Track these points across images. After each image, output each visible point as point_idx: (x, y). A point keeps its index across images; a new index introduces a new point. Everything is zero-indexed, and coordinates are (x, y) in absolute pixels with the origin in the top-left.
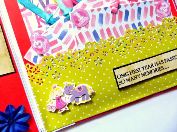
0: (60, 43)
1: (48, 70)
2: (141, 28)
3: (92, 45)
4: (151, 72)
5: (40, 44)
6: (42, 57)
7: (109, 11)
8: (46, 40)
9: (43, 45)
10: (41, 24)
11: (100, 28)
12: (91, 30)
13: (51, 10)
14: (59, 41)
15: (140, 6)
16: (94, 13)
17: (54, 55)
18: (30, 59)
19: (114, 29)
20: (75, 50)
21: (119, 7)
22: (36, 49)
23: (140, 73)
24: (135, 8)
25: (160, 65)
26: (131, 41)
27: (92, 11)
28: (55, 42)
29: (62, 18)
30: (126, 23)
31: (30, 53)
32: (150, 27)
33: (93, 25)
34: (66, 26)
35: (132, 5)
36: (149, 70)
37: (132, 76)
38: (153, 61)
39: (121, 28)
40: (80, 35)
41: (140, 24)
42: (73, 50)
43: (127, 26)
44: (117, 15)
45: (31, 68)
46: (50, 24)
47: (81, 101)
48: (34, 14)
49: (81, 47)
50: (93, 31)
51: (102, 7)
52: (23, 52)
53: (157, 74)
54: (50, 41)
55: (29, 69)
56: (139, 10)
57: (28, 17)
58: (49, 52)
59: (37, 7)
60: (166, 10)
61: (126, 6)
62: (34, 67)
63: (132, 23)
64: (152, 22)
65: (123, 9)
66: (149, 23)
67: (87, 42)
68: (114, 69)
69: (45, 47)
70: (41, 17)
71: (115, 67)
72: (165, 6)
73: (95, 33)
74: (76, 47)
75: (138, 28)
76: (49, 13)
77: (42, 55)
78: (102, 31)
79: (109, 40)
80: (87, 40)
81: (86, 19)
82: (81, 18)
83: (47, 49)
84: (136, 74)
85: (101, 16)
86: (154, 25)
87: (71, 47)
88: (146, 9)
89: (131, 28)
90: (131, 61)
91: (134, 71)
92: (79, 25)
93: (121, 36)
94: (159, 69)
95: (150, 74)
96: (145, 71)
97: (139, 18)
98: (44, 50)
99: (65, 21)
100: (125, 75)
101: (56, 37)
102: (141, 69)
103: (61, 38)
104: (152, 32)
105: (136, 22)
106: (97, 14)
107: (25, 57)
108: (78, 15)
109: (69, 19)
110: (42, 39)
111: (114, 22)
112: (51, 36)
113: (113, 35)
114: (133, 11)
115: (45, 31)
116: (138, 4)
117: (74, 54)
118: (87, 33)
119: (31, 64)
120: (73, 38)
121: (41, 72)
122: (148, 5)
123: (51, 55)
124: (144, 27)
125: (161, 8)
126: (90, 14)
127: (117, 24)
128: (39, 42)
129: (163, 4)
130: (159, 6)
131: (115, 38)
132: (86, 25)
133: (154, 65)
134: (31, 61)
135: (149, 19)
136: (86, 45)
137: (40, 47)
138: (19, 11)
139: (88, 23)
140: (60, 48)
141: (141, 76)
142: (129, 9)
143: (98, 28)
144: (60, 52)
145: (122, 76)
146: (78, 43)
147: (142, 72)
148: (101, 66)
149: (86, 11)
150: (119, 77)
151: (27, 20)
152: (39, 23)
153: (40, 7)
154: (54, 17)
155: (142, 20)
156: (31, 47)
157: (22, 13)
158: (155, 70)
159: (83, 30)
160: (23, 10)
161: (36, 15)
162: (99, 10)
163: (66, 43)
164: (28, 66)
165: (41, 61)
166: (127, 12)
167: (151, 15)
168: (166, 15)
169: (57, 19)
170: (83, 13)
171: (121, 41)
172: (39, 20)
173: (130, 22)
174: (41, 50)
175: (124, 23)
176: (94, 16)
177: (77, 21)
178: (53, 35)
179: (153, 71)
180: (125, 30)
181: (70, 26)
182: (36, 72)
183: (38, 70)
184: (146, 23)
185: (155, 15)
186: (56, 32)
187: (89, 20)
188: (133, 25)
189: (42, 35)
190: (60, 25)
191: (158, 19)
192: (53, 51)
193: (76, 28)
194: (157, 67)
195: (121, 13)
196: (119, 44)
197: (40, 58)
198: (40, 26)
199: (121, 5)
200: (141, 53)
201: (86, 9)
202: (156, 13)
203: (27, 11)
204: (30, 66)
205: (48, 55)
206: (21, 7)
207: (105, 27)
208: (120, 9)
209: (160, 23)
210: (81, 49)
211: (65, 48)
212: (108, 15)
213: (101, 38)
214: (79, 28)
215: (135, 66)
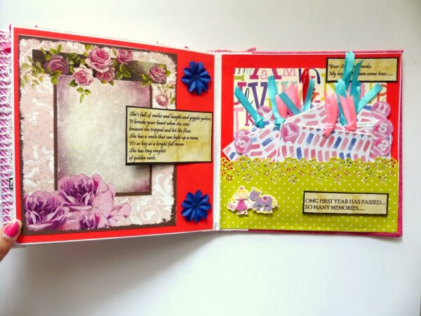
0: (262, 148)
1: (241, 170)
2: (348, 160)
3: (292, 160)
4: (342, 208)
5: (243, 144)
6: (240, 156)
7: (321, 133)
8: (249, 142)
9: (246, 145)
10: (249, 122)
11: (306, 147)
12: (296, 146)
13: (263, 112)
14: (261, 146)
15: (355, 137)
16: (305, 131)
17: (252, 158)
18: (228, 153)
19: (320, 152)
20: (274, 161)
21: (333, 132)
22: (238, 147)
23: (330, 204)
24: (350, 138)
25: (355, 205)
26: (333, 169)
27: (304, 128)
28: (258, 146)
29: (272, 125)
30: (334, 150)
31: (230, 148)
32: (360, 162)
33: (300, 142)
34: (273, 134)
35: (347, 134)
36: (341, 205)
37: (322, 204)
38: (349, 197)
39: (327, 153)
40: (284, 148)
41: (349, 155)
42: (272, 159)
43: (334, 154)
44: (328, 140)
45: (226, 163)
46: (258, 126)
47: (262, 210)
48: (245, 111)
49: (281, 159)
50: (298, 147)
51: (315, 127)
52: (224, 145)
53: (349, 212)
54: (254, 143)
55: (223, 163)
56: (354, 141)
57: (239, 113)
58: (249, 154)
59: (250, 104)
60: (384, 149)
61: (340, 133)
62: (229, 163)
63: (341, 152)
64: (363, 158)
65: (336, 136)
66: (360, 157)
67: (288, 157)
68: (305, 192)
69: (246, 147)
70: (250, 116)
71: (307, 190)
72: (385, 144)
73: (299, 151)
74: (275, 157)
75: (346, 158)
76: (261, 114)
77: (241, 154)
78: (306, 151)
79: (310, 161)
80: (289, 155)
81: (295, 134)
82: (290, 132)
83: (248, 151)
84: (326, 204)
85: (311, 136)
86: (365, 161)
87: (271, 156)
88: (361, 142)
89: (338, 157)
90: (326, 190)
91: (325, 201)
92: (287, 138)
93: (324, 161)
94: (353, 208)
95: (340, 210)
96: (337, 204)
97: (350, 148)
98: (245, 151)
99: (274, 129)
100: (314, 201)
101: (260, 142)
102: (333, 201)
103: (264, 144)
104: (360, 168)
105: (346, 152)
106: (308, 132)
107: (224, 151)
108: (289, 129)
109: (278, 129)
110: (246, 140)
111: (322, 145)
112: (255, 140)
113: (317, 158)
114: (346, 140)
115: (252, 133)
116: (354, 134)
117: (271, 163)
118: (292, 148)
119: (227, 159)
120: (276, 148)
121: (234, 169)
122: (365, 139)
123: (249, 157)
124: (353, 159)
125: (380, 145)
126: (301, 131)
127: (325, 149)
128: (243, 141)
129: (383, 142)
130: (377, 143)
131: (318, 161)
132: (293, 140)
133: (348, 202)
134: (228, 156)
135: (361, 153)
136: (286, 159)
137: (241, 146)
138: (232, 104)
139: (296, 138)
140: (260, 153)
141: (330, 208)
142: (343, 137)
143: (304, 146)
144: (259, 157)
145: (311, 201)
146: (279, 155)
147: (334, 204)
148: (294, 184)
149: (298, 127)
150: (308, 201)
151: (237, 115)
152: (247, 121)
153: (254, 105)
154: (264, 120)
155: (353, 153)
156: (233, 142)
157: (235, 106)
158: (348, 208)
159: (289, 144)
160: (236, 104)
161: (247, 112)
162: (311, 129)
163: (267, 150)
164: (224, 160)
165: (237, 159)
166: (339, 139)
167: (365, 149)
168: (383, 154)
169: (267, 123)
170: (294, 128)
171: (322, 166)
172: (248, 118)
173: (339, 150)
174: (242, 149)
175: (332, 149)
176: (304, 134)
177: (285, 133)
178: (259, 139)
179: (345, 208)
180: (331, 157)
181: (277, 136)
182: (229, 167)
183: (231, 166)
184: (356, 156)
185: (369, 150)
186: (261, 137)
187: (298, 136)
188: (342, 155)
189: (248, 136)
190: (268, 132)
191: (371, 155)
192: (252, 154)
193: (282, 139)
194: (351, 205)
195: (333, 138)
196: (319, 169)
197: (236, 156)
198: (247, 125)
199: (336, 131)
200: (339, 184)
201: (298, 124)
202: (372, 148)
203: (240, 106)
204: (225, 160)
205: (247, 156)
206: (236, 100)
207: (311, 147)
208: (333, 135)
209: (373, 161)
210: (280, 161)
211: (265, 155)
212: (318, 136)
213: (303, 157)
214: (285, 141)
215: (328, 196)
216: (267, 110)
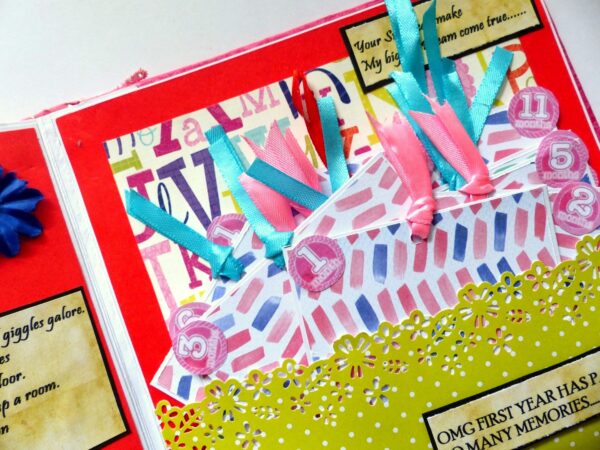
0: (258, 339)
1: (224, 419)
2: (507, 278)
3: (355, 342)
4: (547, 418)
5: (197, 347)
6: (206, 383)
7: (405, 234)
8: (215, 333)
9: (207, 348)
10: (200, 275)
11: (380, 288)
12: (350, 296)
13: (226, 233)
14: (254, 332)
15: (501, 209)
16: (357, 245)
17: (241, 377)
18: (169, 386)
19: (423, 287)
20: (304, 361)
21: (436, 218)
22: (188, 361)
23: (510, 423)
24: (488, 216)
25: (578, 394)
26: (477, 320)
27: (353, 239)
28: (244, 337)
30: (459, 265)
31: (169, 369)
32: (539, 271)
33: (357, 281)
34: (273, 287)
35: (475, 209)
36: (539, 412)
37: (487, 432)
38: (552, 381)
39: (443, 282)
40: (319, 315)
41: (503, 265)
42: (297, 358)
43: (463, 276)
44: (431, 246)
45: (174, 414)
46: (225, 279)
48: (175, 248)
49: (323, 350)
50: (356, 297)
51: (382, 224)
52: (149, 367)
53: (568, 421)
54: (229, 334)
55: (166, 417)
56: (501, 221)
57: (162, 259)
58: (226, 368)
59: (183, 226)
60: (588, 211)
61: (456, 213)
62: (183, 412)
63: (479, 263)
64: (544, 256)
65: (448, 226)
66: (534, 259)
67: (338, 337)
68: (426, 416)
69: (212, 353)
70: (196, 256)
71: (430, 406)
72: (584, 196)
73: (363, 306)
74: (304, 349)
75: (499, 277)
76: (222, 242)
77: (205, 377)
78: (384, 297)
79: (406, 323)
80: (340, 332)
81: (334, 264)
82: (319, 265)
83: (220, 361)
84: (498, 427)
85: (381, 251)
86: (552, 263)
87: (290, 351)
88: (522, 216)
89: (478, 282)
90: (480, 386)
91: (492, 419)
92: (315, 283)
93: (444, 307)
94: (575, 406)
95: (544, 425)
96: (528, 415)
97: (500, 245)
98: (211, 364)
99: (272, 272)
100: (462, 431)
101: (244, 322)
102: (516, 411)
103: (260, 323)
104: (546, 287)
105: (492, 260)
106: (368, 247)
107: (155, 382)
108: (311, 257)
109: (282, 268)
110: (203, 330)
111: (420, 266)
112: (229, 321)
113: (420, 306)
114: (481, 227)
115: (214, 305)
116: (496, 203)
117: (300, 372)
118: (340, 308)
119: (174, 402)
120: (296, 322)
121: (203, 425)
122: (529, 205)
123: (233, 376)
124: (519, 273)
125: (572, 206)
126: (348, 251)
127: (432, 273)
128: (197, 339)
129: (576, 193)
130: (563, 201)
131: (427, 315)
132: (335, 283)
133: (556, 394)
134: (173, 392)
135: (533, 246)
136: (337, 345)
137: (197, 355)
138: (133, 241)
139: (341, 277)
140: (259, 354)
141: (513, 432)
142: (468, 221)
143: (371, 289)
144: (256, 367)
145: (452, 434)
146: (311, 340)
147: (519, 418)
148: (386, 404)
149: (334, 242)
150: (444, 438)
151: (157, 267)
152: (191, 274)
153: (195, 224)
154: (237, 255)
155: (511, 253)
156: (171, 352)
157: (142, 246)
158: (562, 412)
159: (328, 299)
160: (143, 237)
161: (183, 249)
162: (373, 234)
163: (275, 338)
164: (164, 409)
165: (200, 393)
166: (461, 232)
167: (540, 231)
168: (590, 225)
169: (248, 259)
170: (324, 249)
171: (445, 322)
172: (191, 263)
173: (471, 263)
174: (202, 363)
175: (452, 266)
176: (358, 255)
177: (305, 274)
178: (238, 316)
179: (554, 415)
180: (458, 288)
181: (287, 288)
182: (187, 425)
183: (192, 419)
184: (523, 259)
185: (551, 230)
186: (243, 307)
187: (343, 266)
188: (484, 271)
189: (204, 318)
190: (256, 286)
191: (562, 241)
192: (237, 365)
193: (305, 293)
194: (565, 400)
195: (442, 236)
196: (438, 333)
197: (196, 385)
198: (195, 283)
199: (443, 211)
200: (510, 354)
201: (332, 235)
202: (555, 223)
203: (157, 238)
204: (170, 408)
205: (223, 376)
206: (137, 228)
207: (392, 283)
208: (440, 226)
209: (572, 254)
210: (323, 358)
211: (274, 353)
212: (401, 246)
213: (382, 319)
214: (314, 293)
215: (495, 403)
216: (236, 224)
